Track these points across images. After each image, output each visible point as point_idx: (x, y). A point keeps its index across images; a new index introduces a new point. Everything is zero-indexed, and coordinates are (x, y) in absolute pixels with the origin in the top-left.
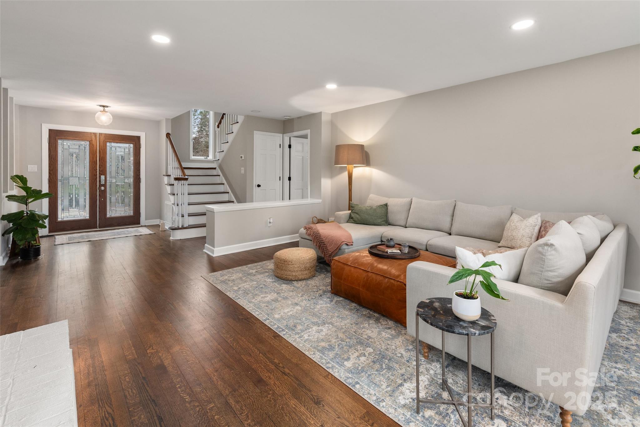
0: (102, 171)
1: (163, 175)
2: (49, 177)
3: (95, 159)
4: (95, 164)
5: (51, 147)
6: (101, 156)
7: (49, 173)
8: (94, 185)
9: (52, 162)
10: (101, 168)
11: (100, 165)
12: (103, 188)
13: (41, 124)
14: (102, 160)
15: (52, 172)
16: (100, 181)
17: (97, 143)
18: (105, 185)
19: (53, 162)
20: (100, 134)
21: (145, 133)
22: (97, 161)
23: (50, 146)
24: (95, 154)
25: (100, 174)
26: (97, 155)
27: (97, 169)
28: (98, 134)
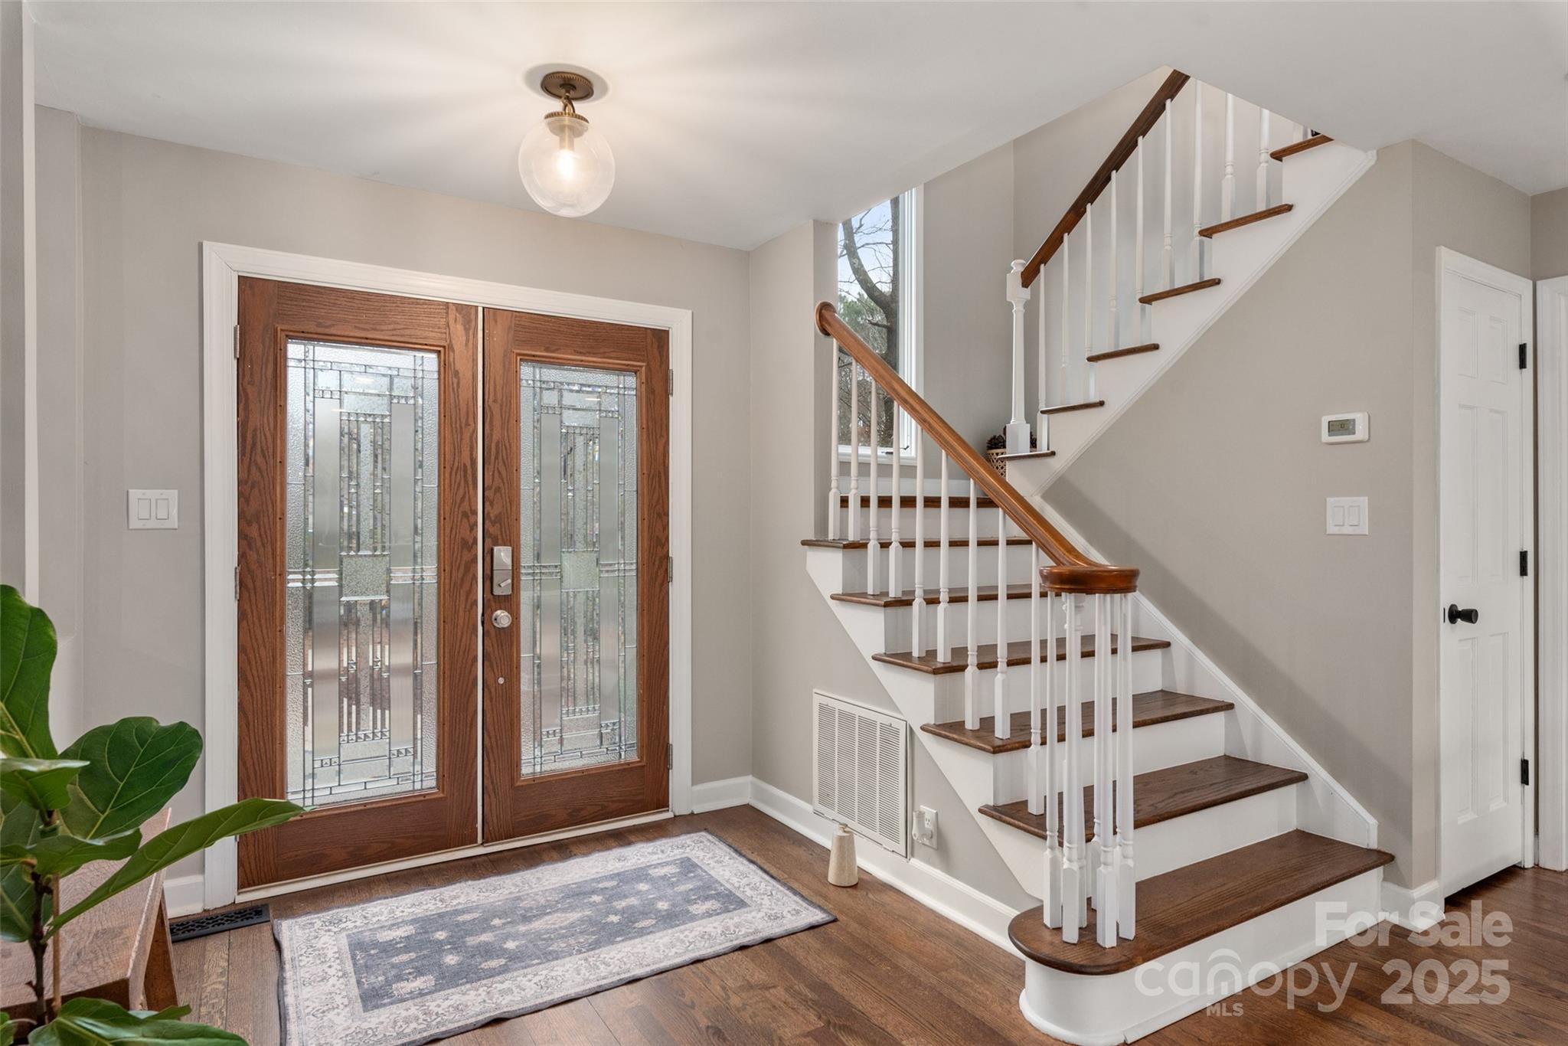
0: (498, 520)
1: (804, 543)
2: (242, 557)
3: (466, 453)
4: (466, 481)
5: (252, 384)
6: (495, 438)
7: (242, 536)
8: (463, 598)
9: (254, 469)
10: (492, 504)
11: (490, 488)
12: (503, 618)
13: (201, 246)
14: (496, 458)
15: (254, 532)
16: (489, 578)
17: (475, 361)
18: (510, 602)
19: (260, 470)
20: (491, 313)
21: (689, 312)
22: (474, 462)
23: (247, 378)
24: (468, 424)
25: (492, 540)
26: (475, 431)
27: (475, 513)
28: (480, 310)
